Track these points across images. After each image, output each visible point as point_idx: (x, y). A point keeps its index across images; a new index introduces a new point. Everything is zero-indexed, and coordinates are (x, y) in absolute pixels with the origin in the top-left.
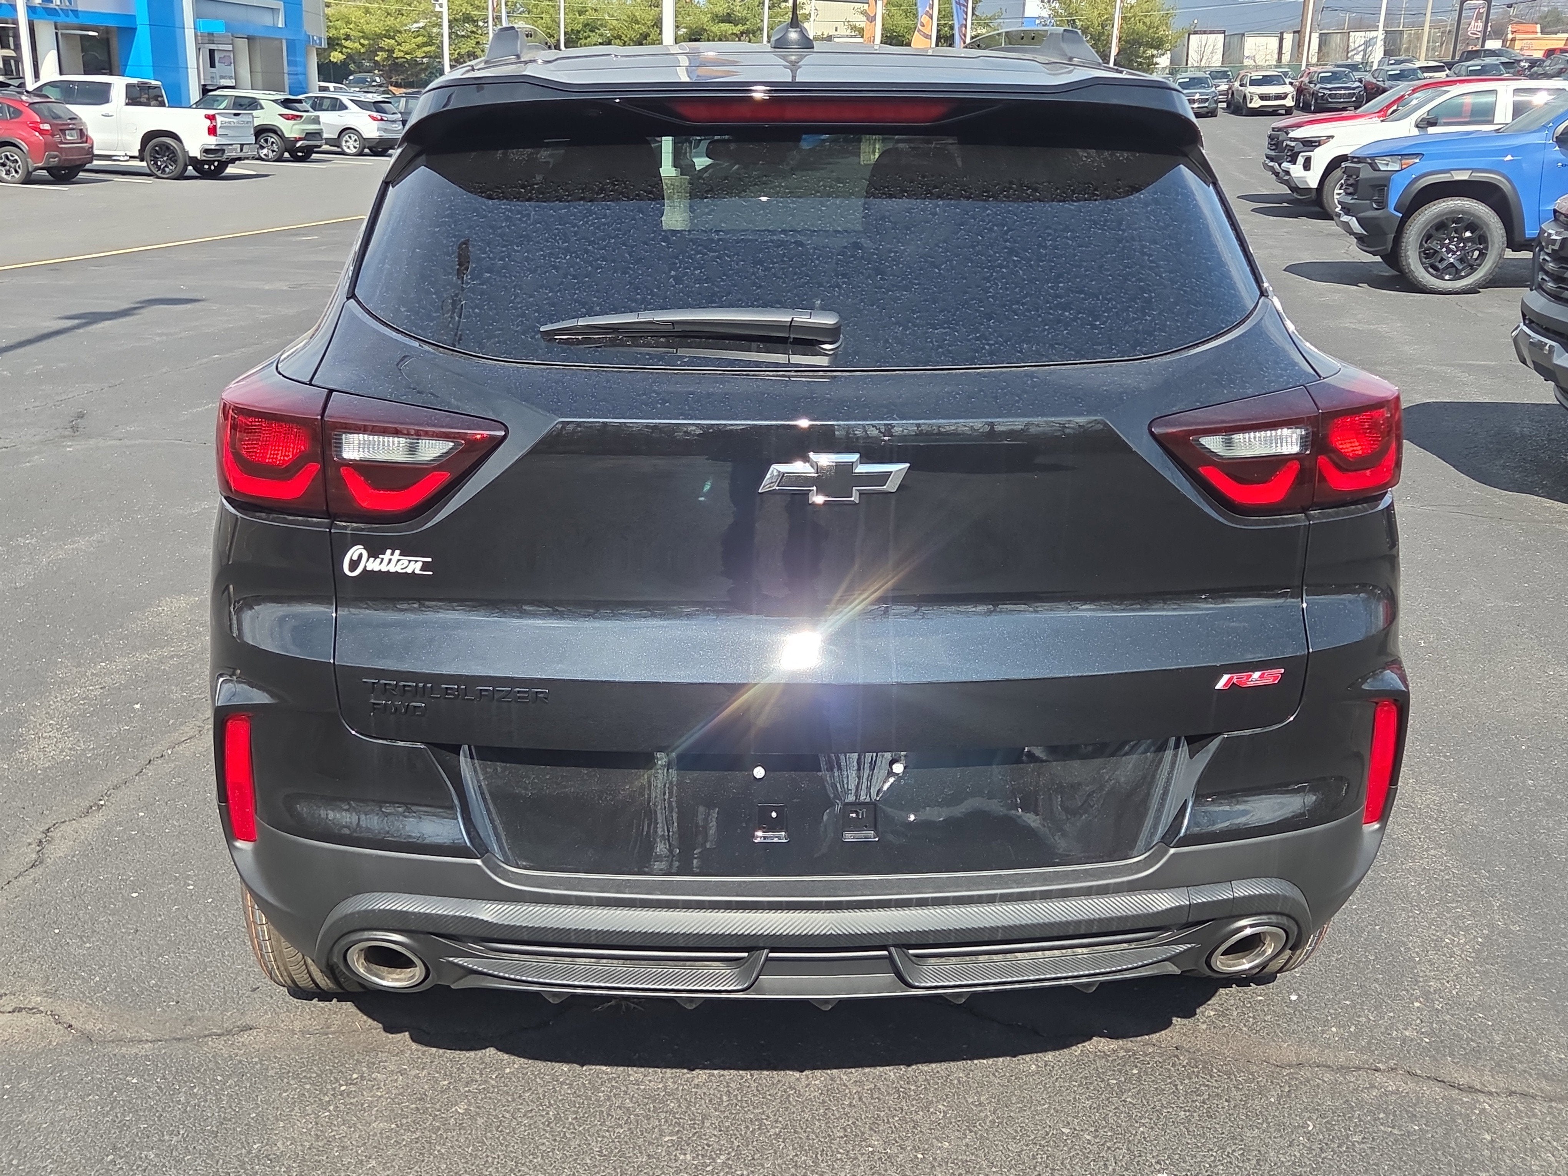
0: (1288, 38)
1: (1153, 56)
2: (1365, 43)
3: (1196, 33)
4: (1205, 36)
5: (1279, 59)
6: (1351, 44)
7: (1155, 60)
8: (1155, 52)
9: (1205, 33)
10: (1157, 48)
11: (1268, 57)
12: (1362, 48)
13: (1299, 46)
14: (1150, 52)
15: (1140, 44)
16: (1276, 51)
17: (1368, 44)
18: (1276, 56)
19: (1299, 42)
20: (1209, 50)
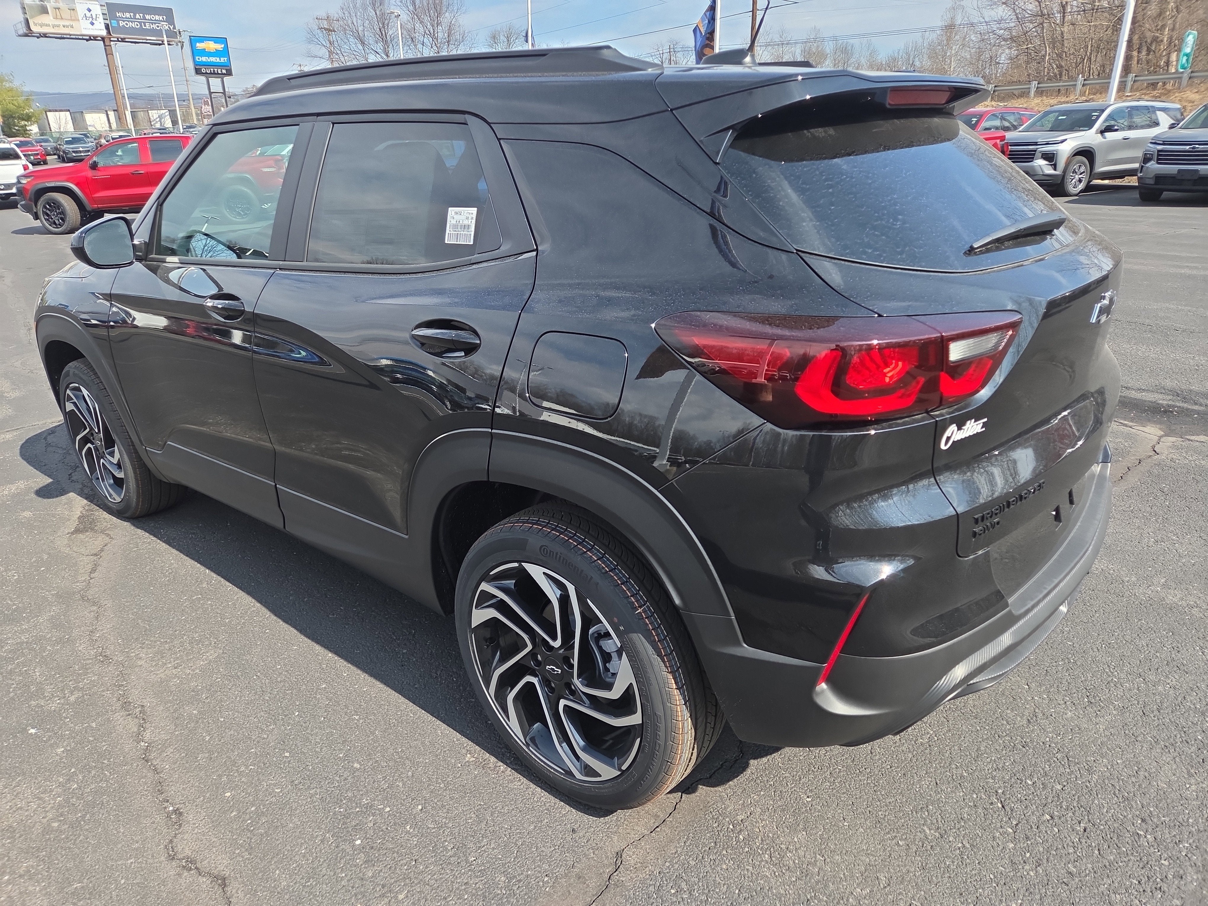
0: (112, 114)
1: (26, 125)
2: (159, 117)
3: (50, 111)
4: (57, 113)
5: (110, 127)
6: (152, 118)
7: (28, 128)
8: (26, 123)
9: (56, 111)
10: (27, 120)
11: (103, 126)
12: (158, 120)
13: (119, 119)
14: (23, 123)
15: (14, 118)
16: (107, 122)
17: (160, 117)
18: (108, 125)
19: (119, 116)
20: (63, 122)
